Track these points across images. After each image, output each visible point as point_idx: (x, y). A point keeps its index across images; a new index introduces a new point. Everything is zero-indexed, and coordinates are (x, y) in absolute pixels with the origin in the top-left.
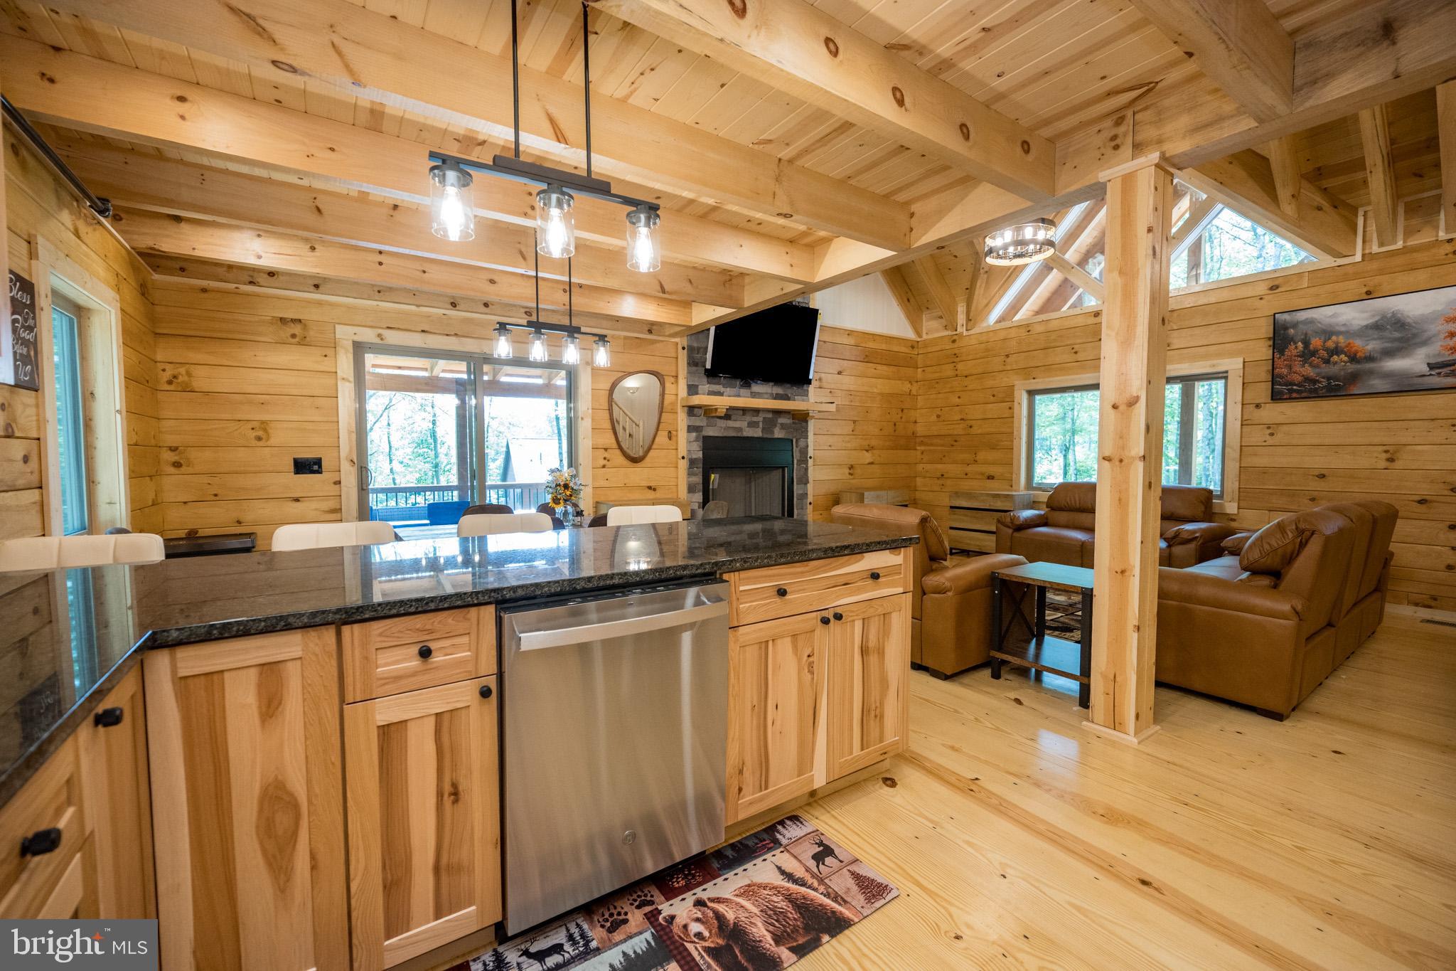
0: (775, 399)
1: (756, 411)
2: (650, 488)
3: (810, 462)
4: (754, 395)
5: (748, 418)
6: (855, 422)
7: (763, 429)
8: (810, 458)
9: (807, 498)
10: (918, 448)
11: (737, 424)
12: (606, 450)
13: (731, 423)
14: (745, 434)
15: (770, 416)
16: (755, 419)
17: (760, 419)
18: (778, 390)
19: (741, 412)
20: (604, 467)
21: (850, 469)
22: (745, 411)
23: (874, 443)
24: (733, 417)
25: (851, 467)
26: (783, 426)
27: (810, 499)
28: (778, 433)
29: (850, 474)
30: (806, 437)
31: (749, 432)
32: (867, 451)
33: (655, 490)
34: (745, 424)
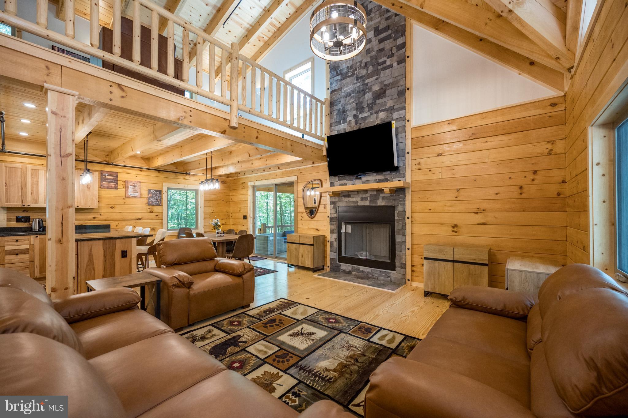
0: (378, 182)
1: (365, 191)
2: (317, 229)
3: (408, 221)
4: (364, 182)
5: (361, 196)
6: (458, 190)
7: (370, 201)
8: (408, 218)
9: (405, 245)
10: (567, 210)
11: (354, 199)
12: (302, 213)
13: (350, 199)
14: (359, 204)
15: (375, 193)
16: (364, 196)
17: (368, 195)
18: (380, 177)
19: (356, 193)
20: (301, 220)
21: (453, 227)
22: (358, 192)
23: (485, 206)
24: (352, 196)
25: (455, 226)
26: (383, 198)
27: (408, 245)
28: (380, 203)
29: (453, 231)
30: (404, 204)
31: (361, 203)
32: (477, 213)
33: (319, 231)
34: (359, 199)
